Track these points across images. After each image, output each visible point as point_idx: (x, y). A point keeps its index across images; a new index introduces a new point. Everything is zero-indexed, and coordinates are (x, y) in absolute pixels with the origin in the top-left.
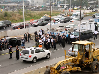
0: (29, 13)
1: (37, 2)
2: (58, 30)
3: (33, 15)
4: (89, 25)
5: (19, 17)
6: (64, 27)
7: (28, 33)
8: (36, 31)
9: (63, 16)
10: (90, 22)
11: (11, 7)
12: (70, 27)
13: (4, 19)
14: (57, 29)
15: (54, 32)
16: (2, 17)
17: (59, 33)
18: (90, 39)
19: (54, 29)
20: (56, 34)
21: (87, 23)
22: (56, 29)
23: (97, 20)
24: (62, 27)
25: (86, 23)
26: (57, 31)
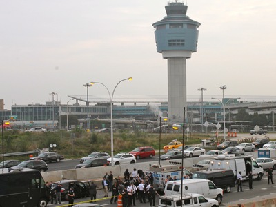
0: (143, 138)
1: (174, 117)
2: (165, 169)
3: (149, 141)
4: (233, 162)
5: (120, 144)
6: (178, 163)
8: (127, 170)
9: (208, 144)
10: (236, 155)
11: (120, 125)
12: (203, 165)
14: (163, 166)
15: (158, 173)
16: (85, 144)
18: (228, 188)
19: (157, 167)
22: (161, 166)
23: (263, 153)
24: (175, 163)
25: (226, 158)
26: (163, 170)
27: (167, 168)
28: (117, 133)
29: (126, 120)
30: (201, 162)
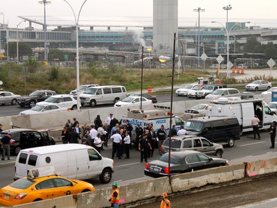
0: (119, 74)
2: (148, 116)
4: (238, 106)
6: (166, 108)
7: (75, 119)
8: (98, 117)
9: (205, 83)
10: (242, 98)
11: (88, 56)
13: (45, 86)
14: (145, 112)
15: (139, 120)
16: (42, 82)
17: (150, 122)
18: (231, 141)
19: (137, 112)
20: (143, 124)
21: (232, 102)
22: (143, 112)
24: (161, 107)
25: (229, 101)
26: (146, 116)
27: (151, 114)
28: (85, 67)
29: (96, 50)
30: (196, 106)
